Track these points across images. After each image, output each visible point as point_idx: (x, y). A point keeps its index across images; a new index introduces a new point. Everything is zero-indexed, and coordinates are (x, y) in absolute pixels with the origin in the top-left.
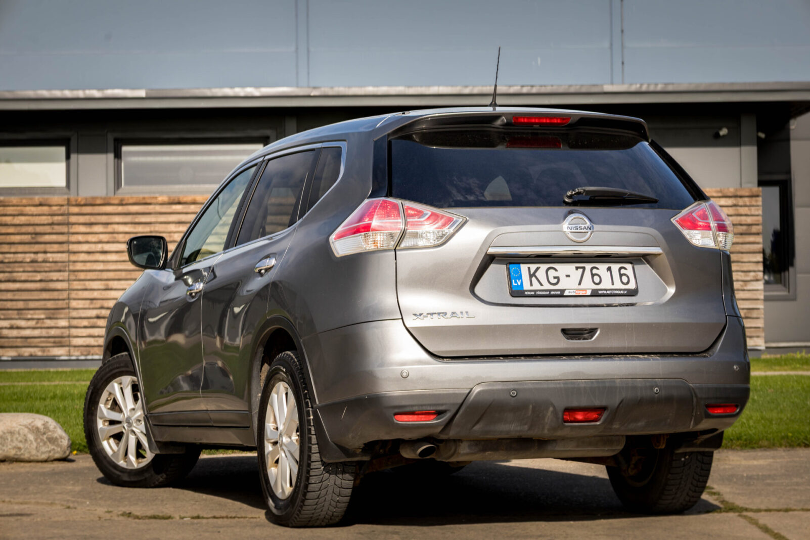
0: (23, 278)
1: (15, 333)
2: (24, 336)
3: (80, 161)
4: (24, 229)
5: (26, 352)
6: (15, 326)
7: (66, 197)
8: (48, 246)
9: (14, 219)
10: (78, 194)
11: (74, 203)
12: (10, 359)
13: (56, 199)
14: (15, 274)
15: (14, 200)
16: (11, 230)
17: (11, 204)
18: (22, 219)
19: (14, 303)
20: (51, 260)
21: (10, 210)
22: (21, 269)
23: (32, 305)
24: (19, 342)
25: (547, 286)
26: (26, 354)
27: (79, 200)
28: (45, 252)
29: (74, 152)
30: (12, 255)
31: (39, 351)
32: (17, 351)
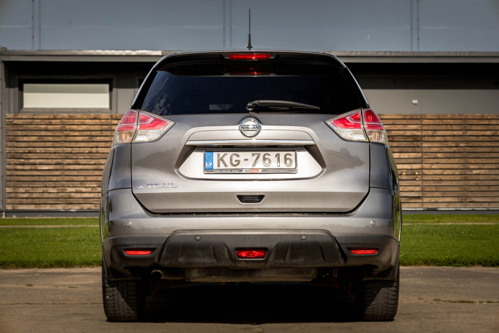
0: (84, 163)
1: (79, 195)
2: (84, 197)
3: (118, 93)
4: (84, 133)
5: (86, 207)
6: (79, 191)
7: (110, 114)
8: (99, 143)
9: (78, 127)
10: (117, 113)
11: (115, 118)
12: (75, 211)
13: (104, 116)
14: (79, 160)
15: (79, 116)
16: (77, 134)
17: (76, 118)
18: (84, 127)
19: (78, 177)
20: (101, 152)
21: (76, 121)
22: (83, 157)
23: (89, 178)
24: (81, 201)
25: (229, 166)
26: (86, 208)
27: (118, 116)
28: (97, 147)
29: (115, 87)
30: (77, 149)
31: (93, 206)
32: (80, 206)
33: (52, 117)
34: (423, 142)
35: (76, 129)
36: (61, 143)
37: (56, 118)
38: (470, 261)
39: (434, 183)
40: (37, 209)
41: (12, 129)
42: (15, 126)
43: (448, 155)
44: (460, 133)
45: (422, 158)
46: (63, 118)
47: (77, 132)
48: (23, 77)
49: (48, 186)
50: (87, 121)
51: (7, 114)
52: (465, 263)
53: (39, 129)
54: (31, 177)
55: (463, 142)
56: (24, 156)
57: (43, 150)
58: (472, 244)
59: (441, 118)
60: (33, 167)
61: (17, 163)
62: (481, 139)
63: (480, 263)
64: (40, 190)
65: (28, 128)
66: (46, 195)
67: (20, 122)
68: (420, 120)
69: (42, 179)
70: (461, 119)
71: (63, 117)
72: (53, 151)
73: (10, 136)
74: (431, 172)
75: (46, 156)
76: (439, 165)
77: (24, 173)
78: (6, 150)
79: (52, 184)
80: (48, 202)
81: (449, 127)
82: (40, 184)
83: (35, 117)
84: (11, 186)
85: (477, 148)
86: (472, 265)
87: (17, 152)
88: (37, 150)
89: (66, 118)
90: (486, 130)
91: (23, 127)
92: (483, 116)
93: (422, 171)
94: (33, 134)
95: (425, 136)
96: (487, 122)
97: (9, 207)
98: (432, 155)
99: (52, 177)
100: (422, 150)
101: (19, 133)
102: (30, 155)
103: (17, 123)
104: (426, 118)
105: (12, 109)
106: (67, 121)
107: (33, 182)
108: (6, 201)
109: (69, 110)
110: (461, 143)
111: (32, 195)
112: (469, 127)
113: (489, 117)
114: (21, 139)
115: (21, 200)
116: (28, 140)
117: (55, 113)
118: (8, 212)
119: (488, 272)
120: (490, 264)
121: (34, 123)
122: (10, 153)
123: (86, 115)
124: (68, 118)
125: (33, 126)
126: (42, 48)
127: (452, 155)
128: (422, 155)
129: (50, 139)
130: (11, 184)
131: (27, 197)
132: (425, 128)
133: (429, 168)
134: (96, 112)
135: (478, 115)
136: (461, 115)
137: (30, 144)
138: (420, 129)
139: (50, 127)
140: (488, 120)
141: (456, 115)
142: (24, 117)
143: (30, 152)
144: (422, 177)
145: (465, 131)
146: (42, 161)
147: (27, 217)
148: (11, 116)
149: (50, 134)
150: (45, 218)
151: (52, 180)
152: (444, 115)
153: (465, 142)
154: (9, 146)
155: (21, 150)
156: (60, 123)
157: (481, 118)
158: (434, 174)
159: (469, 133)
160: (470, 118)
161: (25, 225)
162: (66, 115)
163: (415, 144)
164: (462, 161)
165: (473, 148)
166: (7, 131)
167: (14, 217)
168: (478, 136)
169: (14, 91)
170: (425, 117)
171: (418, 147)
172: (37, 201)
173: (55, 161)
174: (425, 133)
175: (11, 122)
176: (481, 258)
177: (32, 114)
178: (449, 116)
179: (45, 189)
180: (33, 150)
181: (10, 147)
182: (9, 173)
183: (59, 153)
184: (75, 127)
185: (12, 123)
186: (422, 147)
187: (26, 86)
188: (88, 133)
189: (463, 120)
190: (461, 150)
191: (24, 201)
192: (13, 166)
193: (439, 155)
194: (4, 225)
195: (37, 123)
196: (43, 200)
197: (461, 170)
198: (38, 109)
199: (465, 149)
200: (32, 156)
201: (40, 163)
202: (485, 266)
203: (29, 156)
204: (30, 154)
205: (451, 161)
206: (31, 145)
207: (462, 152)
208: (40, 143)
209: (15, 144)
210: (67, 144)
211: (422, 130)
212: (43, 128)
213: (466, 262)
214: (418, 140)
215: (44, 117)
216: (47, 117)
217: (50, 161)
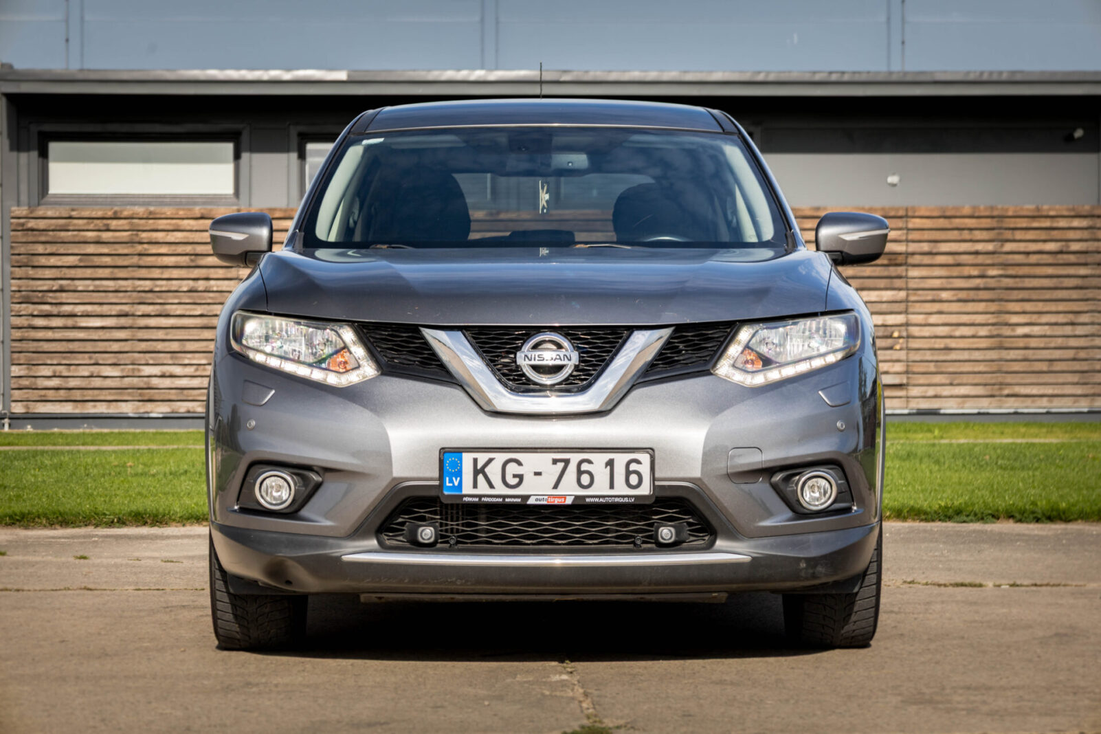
0: (178, 312)
1: (167, 382)
2: (179, 386)
3: (254, 164)
4: (180, 249)
5: (182, 407)
6: (167, 374)
7: (235, 208)
8: (212, 270)
9: (167, 235)
10: (250, 205)
12: (161, 416)
13: (221, 210)
14: (168, 307)
15: (168, 211)
16: (164, 250)
17: (163, 216)
18: (179, 236)
19: (167, 344)
20: (215, 289)
21: (162, 224)
22: (176, 301)
23: (190, 346)
24: (173, 395)
26: (182, 410)
28: (207, 279)
29: (246, 151)
30: (164, 282)
31: (200, 406)
32: (170, 406)
33: (110, 214)
34: (910, 268)
35: (161, 241)
36: (130, 269)
37: (119, 215)
38: (990, 512)
39: (932, 355)
40: (77, 411)
41: (24, 240)
42: (30, 233)
43: (962, 295)
44: (990, 247)
45: (907, 301)
46: (135, 216)
47: (164, 245)
48: (47, 128)
49: (101, 362)
50: (186, 222)
51: (14, 208)
52: (979, 515)
53: (82, 240)
54: (64, 343)
55: (996, 267)
56: (51, 297)
57: (91, 285)
58: (999, 478)
59: (948, 214)
60: (70, 322)
61: (35, 313)
62: (1033, 259)
63: (1010, 516)
64: (85, 371)
65: (60, 238)
66: (97, 382)
67: (42, 224)
68: (904, 219)
69: (89, 347)
70: (992, 217)
71: (133, 214)
72: (112, 287)
73: (19, 255)
74: (927, 331)
75: (97, 297)
76: (943, 316)
77: (49, 334)
78: (11, 285)
79: (111, 359)
80: (102, 398)
81: (966, 235)
82: (85, 359)
83: (74, 214)
84: (22, 362)
85: (1027, 280)
86: (994, 520)
87: (35, 289)
88: (79, 286)
89: (141, 216)
90: (1045, 241)
91: (46, 235)
92: (1038, 209)
93: (907, 330)
94: (70, 252)
95: (913, 254)
96: (1047, 223)
97: (18, 409)
98: (930, 295)
99: (111, 343)
100: (907, 283)
101: (40, 249)
102: (64, 297)
103: (35, 227)
104: (917, 214)
105: (24, 198)
106: (143, 222)
107: (69, 355)
108: (11, 396)
109: (147, 200)
110: (993, 270)
111: (68, 382)
112: (1008, 235)
113: (1052, 213)
114: (43, 261)
115: (43, 392)
116: (59, 264)
117: (117, 205)
118: (14, 418)
119: (1027, 532)
120: (1031, 516)
121: (71, 228)
122: (19, 291)
123: (183, 210)
124: (145, 216)
125: (70, 233)
126: (86, 66)
127: (972, 294)
128: (908, 296)
129: (106, 262)
130: (22, 358)
131: (56, 386)
132: (914, 235)
133: (923, 322)
134: (204, 203)
135: (1029, 207)
136: (992, 208)
137: (63, 273)
138: (904, 238)
139: (106, 236)
140: (1048, 220)
141: (982, 207)
142: (50, 213)
143: (62, 290)
144: (907, 342)
145: (999, 244)
146: (89, 308)
147: (56, 430)
148: (23, 211)
149: (105, 250)
150: (96, 430)
151: (109, 350)
152: (956, 209)
153: (1000, 267)
154: (18, 276)
155: (44, 285)
156: (127, 228)
157: (1036, 214)
158: (932, 335)
159: (1009, 247)
160: (1010, 213)
161: (54, 444)
162: (140, 210)
163: (893, 271)
164: (993, 307)
165: (1018, 280)
166: (14, 245)
167: (29, 429)
168: (1028, 253)
169: (28, 159)
170: (915, 212)
171: (899, 277)
172: (77, 395)
173: (115, 309)
174: (913, 247)
175: (23, 225)
176: (1013, 504)
177: (68, 207)
178: (967, 210)
179: (95, 369)
180: (68, 285)
181: (20, 279)
182: (17, 334)
183: (126, 291)
184: (160, 236)
185: (25, 227)
186: (907, 277)
187: (54, 147)
188: (188, 249)
189: (996, 220)
190: (991, 283)
191: (51, 394)
192: (27, 320)
193: (945, 295)
194: (9, 444)
195: (77, 228)
196: (90, 392)
197: (990, 327)
198: (79, 196)
199: (999, 281)
200: (67, 298)
201: (85, 314)
202: (1020, 521)
203: (62, 297)
204: (64, 295)
205: (970, 307)
206: (65, 274)
207: (993, 289)
208: (84, 270)
209: (31, 272)
210: (143, 273)
211: (907, 241)
212: (90, 237)
213: (983, 513)
214: (898, 262)
215: (94, 214)
216: (100, 214)
217: (105, 309)
